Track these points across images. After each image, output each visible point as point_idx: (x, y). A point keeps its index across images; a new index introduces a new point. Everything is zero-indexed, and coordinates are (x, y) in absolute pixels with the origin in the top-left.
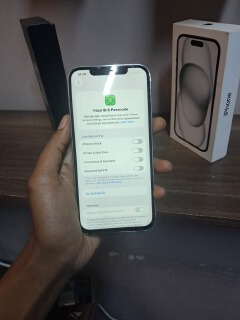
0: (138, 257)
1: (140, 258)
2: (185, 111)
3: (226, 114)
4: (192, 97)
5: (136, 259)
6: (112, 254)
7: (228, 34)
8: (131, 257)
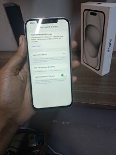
0: (66, 123)
1: (68, 123)
2: (88, 50)
3: (109, 51)
4: (92, 42)
5: (65, 124)
6: (54, 121)
7: (109, 8)
8: (63, 123)
